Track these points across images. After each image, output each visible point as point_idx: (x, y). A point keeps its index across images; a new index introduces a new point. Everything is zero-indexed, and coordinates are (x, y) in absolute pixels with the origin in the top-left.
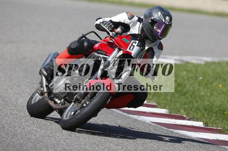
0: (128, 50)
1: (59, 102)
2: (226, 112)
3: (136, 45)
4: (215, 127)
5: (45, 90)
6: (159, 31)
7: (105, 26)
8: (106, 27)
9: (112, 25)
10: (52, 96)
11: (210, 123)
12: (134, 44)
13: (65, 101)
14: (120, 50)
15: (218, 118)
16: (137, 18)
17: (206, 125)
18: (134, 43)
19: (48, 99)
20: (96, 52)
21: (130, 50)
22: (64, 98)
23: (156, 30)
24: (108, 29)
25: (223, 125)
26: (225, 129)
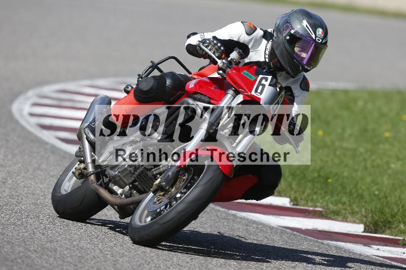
0: (253, 93)
2: (330, 181)
3: (267, 84)
4: (311, 207)
5: (91, 169)
6: (304, 55)
7: (209, 48)
8: (210, 50)
9: (221, 46)
10: (106, 180)
11: (301, 199)
12: (263, 82)
13: (133, 191)
14: (237, 93)
15: (315, 190)
16: (262, 33)
17: (295, 203)
18: (264, 80)
19: (97, 187)
20: (190, 97)
21: (257, 93)
22: (132, 183)
23: (299, 53)
24: (214, 53)
25: (325, 203)
26: (328, 211)
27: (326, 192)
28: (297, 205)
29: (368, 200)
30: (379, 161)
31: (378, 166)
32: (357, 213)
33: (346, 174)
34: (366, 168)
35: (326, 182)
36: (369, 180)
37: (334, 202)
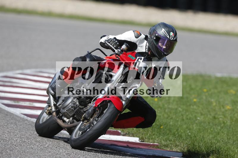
1: (67, 120)
2: (162, 127)
4: (152, 143)
5: (53, 109)
8: (111, 44)
10: (61, 115)
11: (146, 138)
13: (74, 120)
15: (154, 133)
16: (144, 36)
17: (142, 141)
18: (140, 59)
19: (56, 118)
22: (73, 116)
23: (161, 46)
24: (113, 46)
25: (159, 140)
26: (161, 145)
27: (160, 134)
28: (143, 142)
29: (184, 139)
30: (190, 116)
31: (190, 119)
32: (178, 146)
33: (171, 123)
34: (183, 120)
35: (160, 128)
36: (185, 126)
37: (165, 140)
